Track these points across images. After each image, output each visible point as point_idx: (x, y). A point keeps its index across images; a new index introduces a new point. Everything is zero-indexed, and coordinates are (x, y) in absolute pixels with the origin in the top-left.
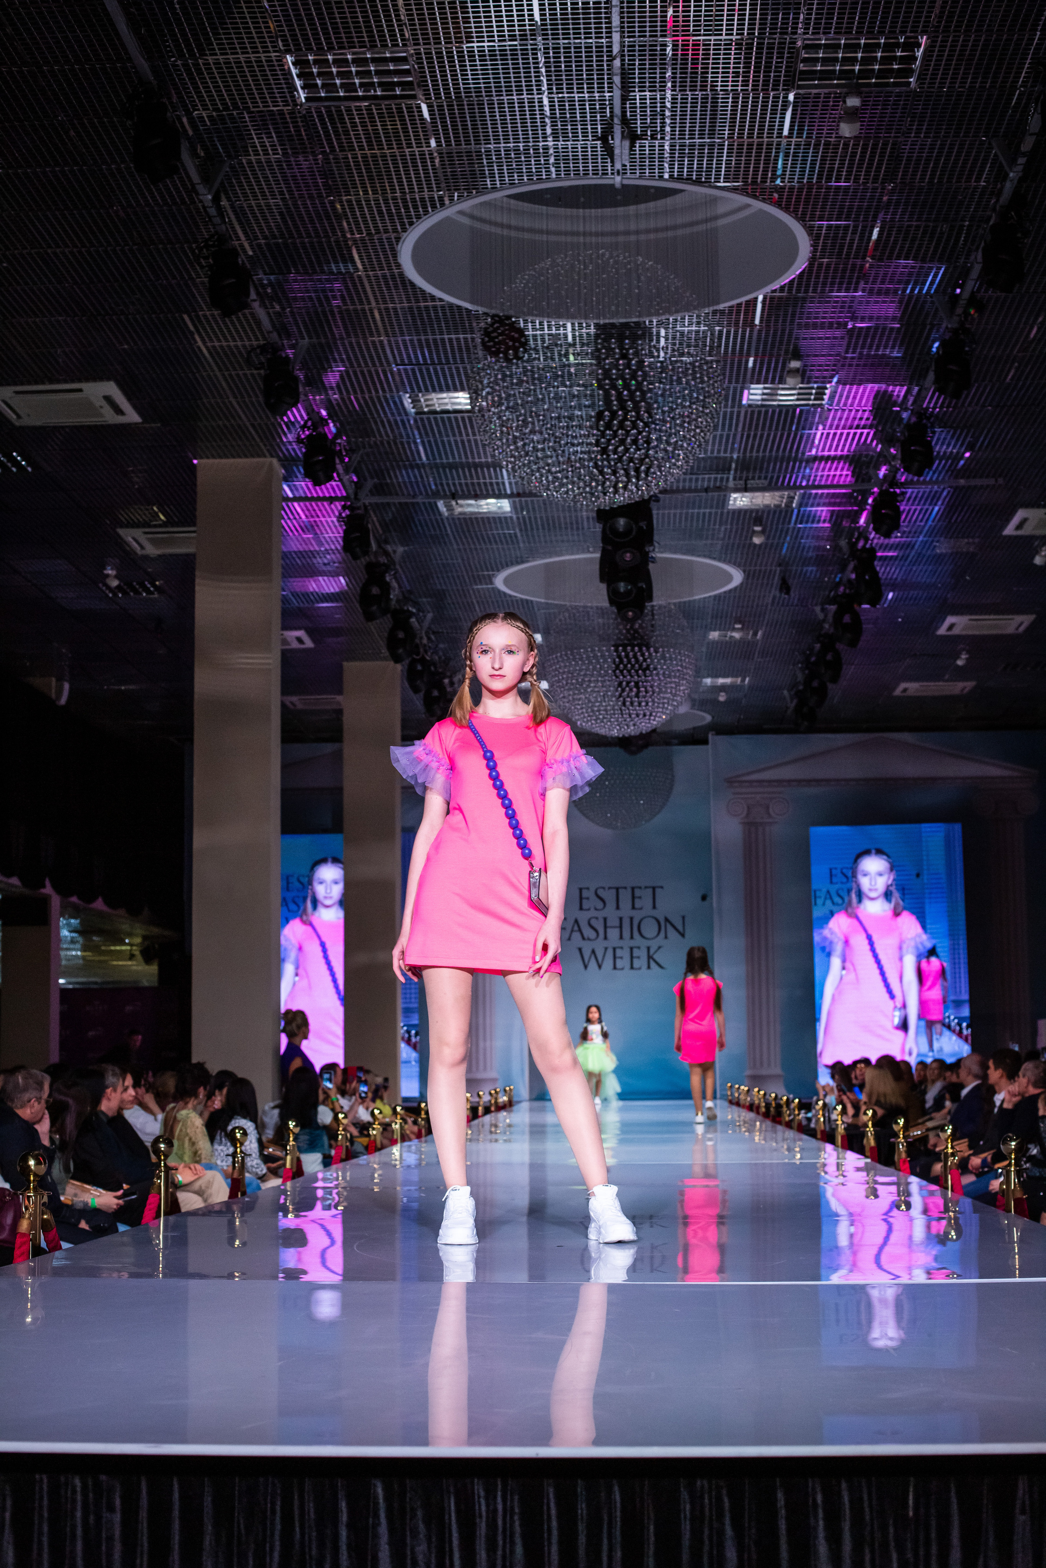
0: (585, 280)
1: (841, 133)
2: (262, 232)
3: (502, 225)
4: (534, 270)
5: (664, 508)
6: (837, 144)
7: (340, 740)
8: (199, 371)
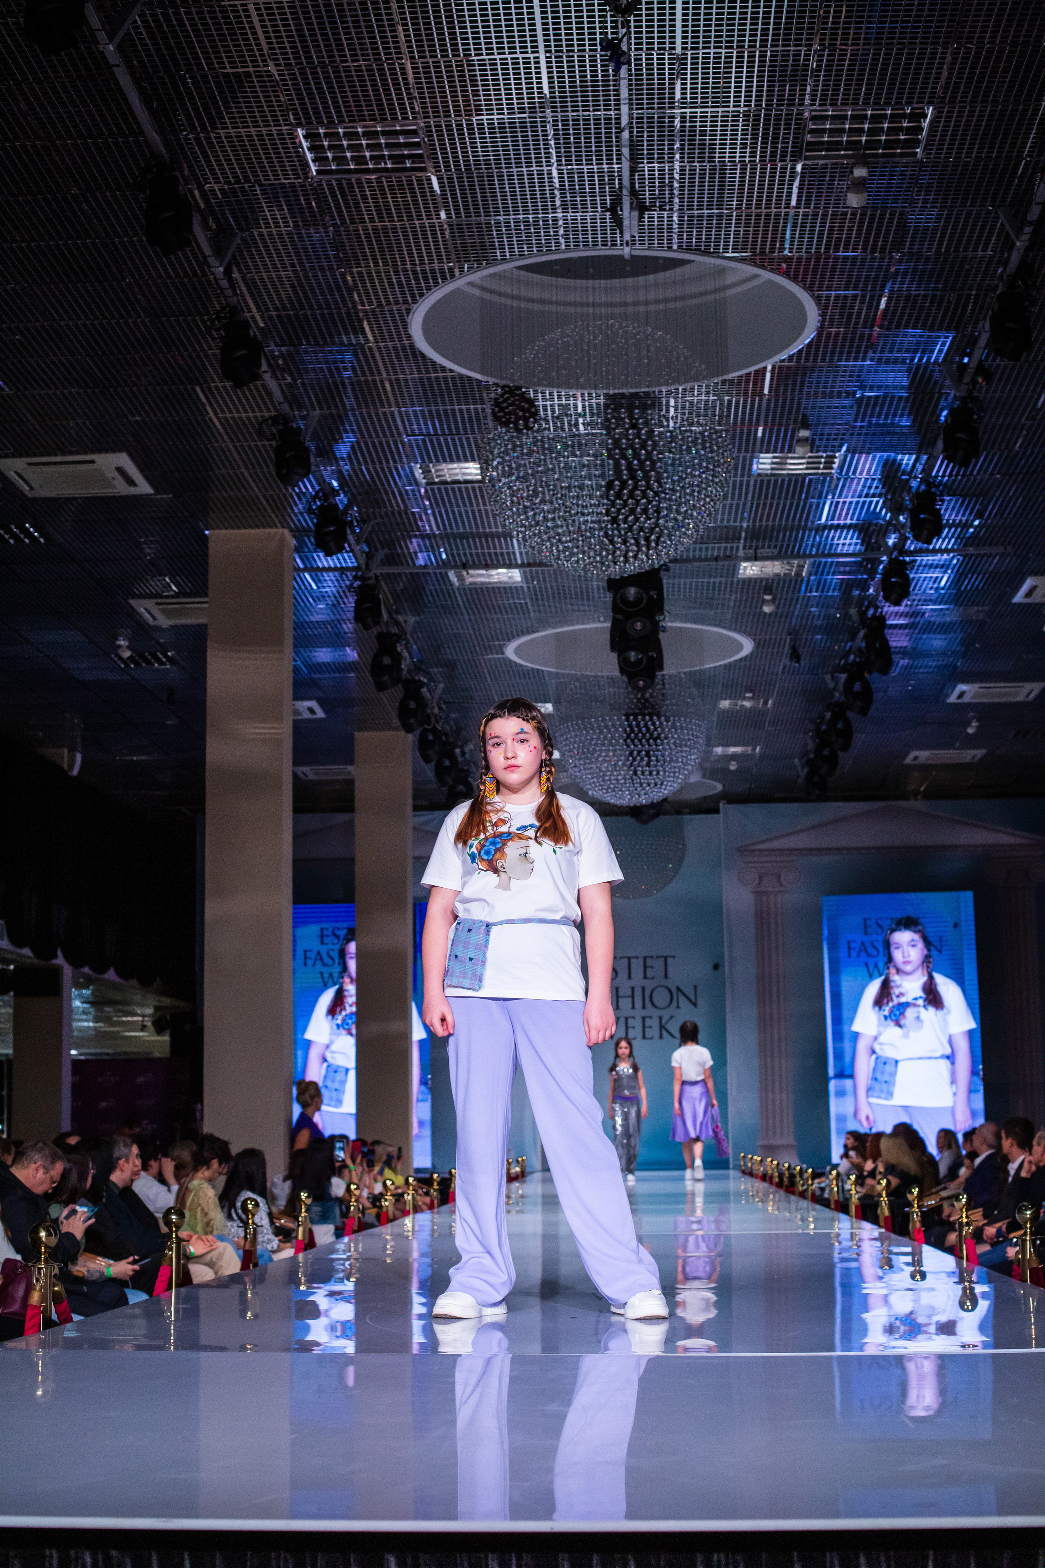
0: (595, 350)
1: (848, 204)
2: (274, 304)
3: (512, 297)
4: (544, 340)
5: (674, 578)
6: (845, 214)
7: (351, 810)
8: (211, 442)
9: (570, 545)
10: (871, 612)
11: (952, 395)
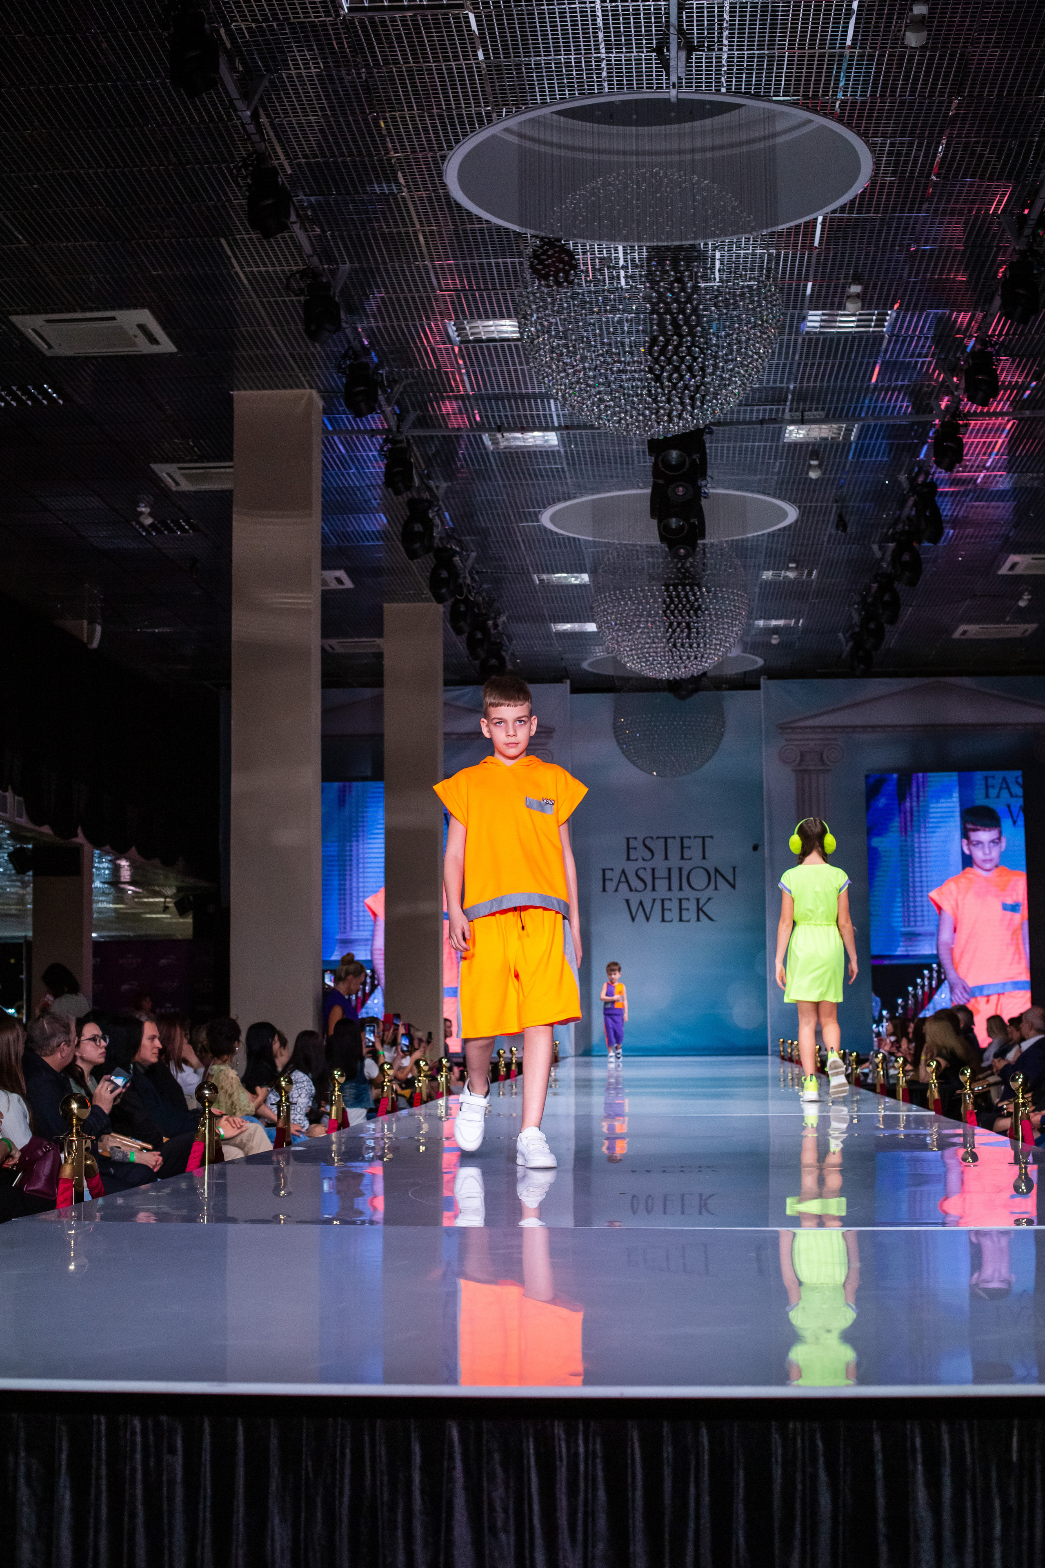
0: (638, 200)
1: (907, 43)
2: (303, 151)
3: (552, 144)
4: (586, 189)
5: (717, 441)
6: (902, 55)
7: (380, 684)
8: (236, 297)
9: (612, 403)
10: (921, 479)
11: (1011, 249)
